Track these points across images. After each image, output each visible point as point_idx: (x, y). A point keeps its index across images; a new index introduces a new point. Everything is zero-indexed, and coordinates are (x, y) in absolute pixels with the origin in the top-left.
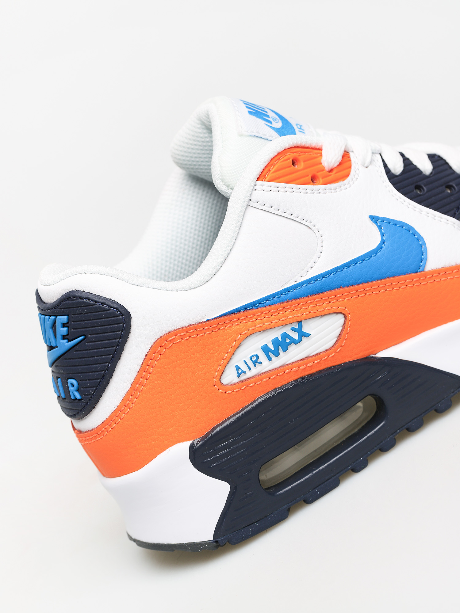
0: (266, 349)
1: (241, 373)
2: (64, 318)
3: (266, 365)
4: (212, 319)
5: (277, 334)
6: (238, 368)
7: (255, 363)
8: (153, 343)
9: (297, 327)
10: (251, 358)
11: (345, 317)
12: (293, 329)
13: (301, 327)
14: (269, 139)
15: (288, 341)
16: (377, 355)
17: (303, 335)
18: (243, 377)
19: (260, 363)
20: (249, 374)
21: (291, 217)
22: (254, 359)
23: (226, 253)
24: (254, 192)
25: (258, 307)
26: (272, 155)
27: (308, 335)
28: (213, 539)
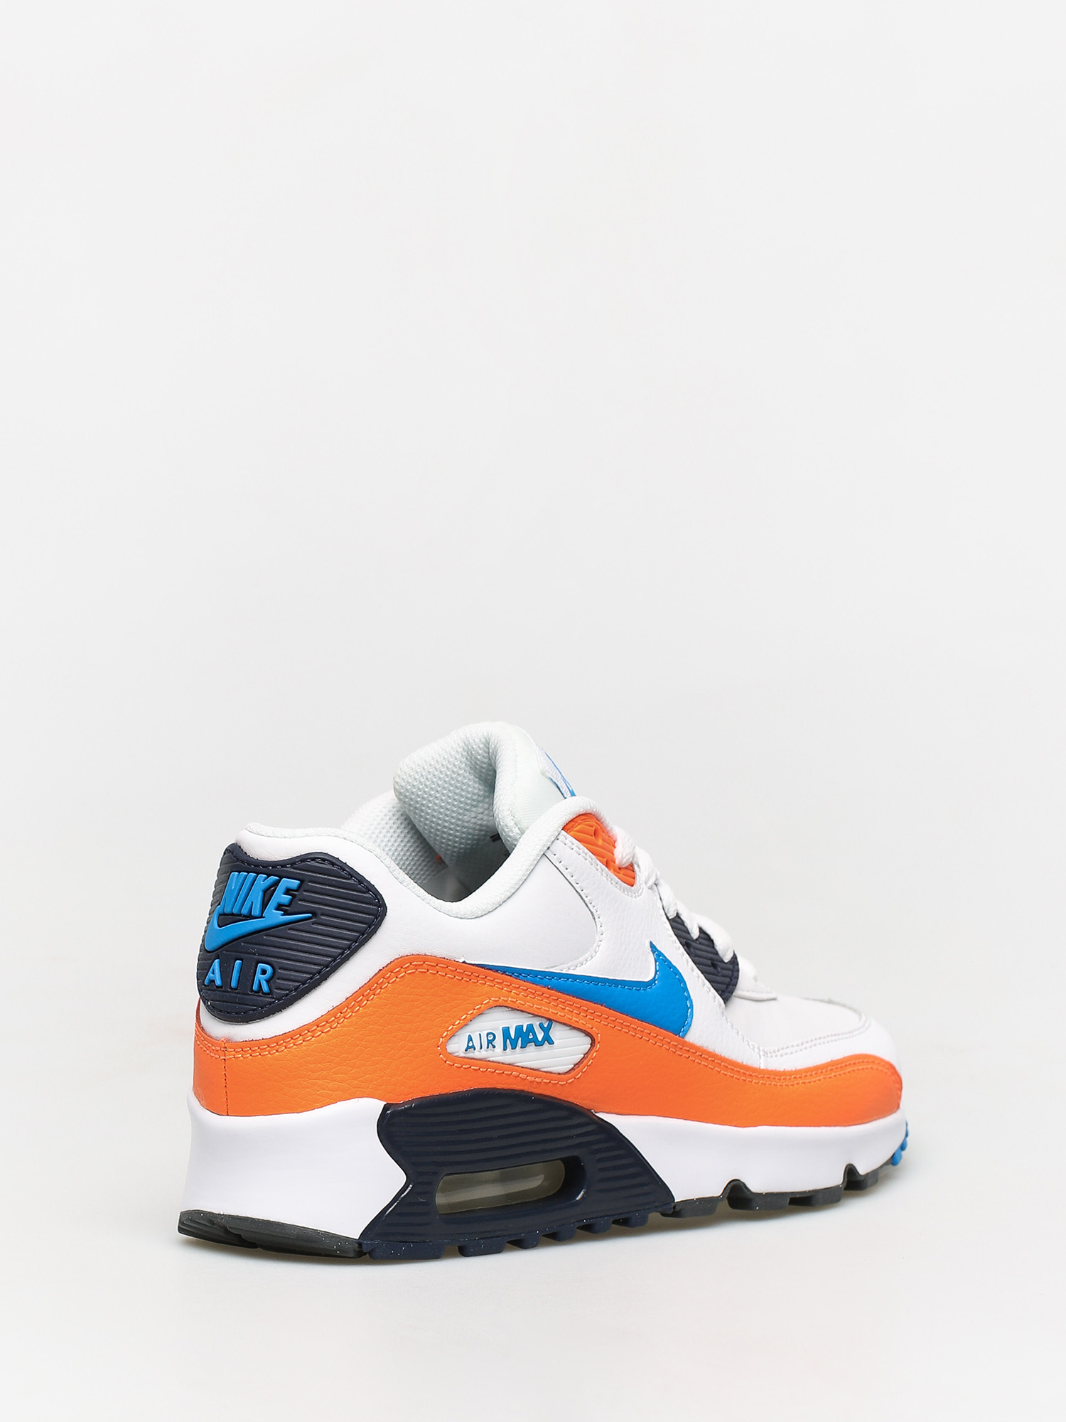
0: (506, 1031)
1: (470, 1047)
2: (294, 883)
3: (498, 1054)
4: (469, 964)
5: (524, 1021)
6: (470, 1039)
7: (489, 1042)
8: (394, 959)
9: (546, 1026)
10: (488, 1034)
11: (592, 1045)
12: (541, 1026)
13: (550, 1027)
14: (565, 796)
15: (531, 1037)
16: (597, 1114)
17: (548, 1040)
18: (471, 1054)
19: (494, 1047)
20: (477, 1054)
21: (581, 893)
22: (491, 1038)
23: (509, 894)
24: (556, 841)
25: (517, 977)
26: (582, 810)
27: (551, 1042)
28: (357, 1238)
